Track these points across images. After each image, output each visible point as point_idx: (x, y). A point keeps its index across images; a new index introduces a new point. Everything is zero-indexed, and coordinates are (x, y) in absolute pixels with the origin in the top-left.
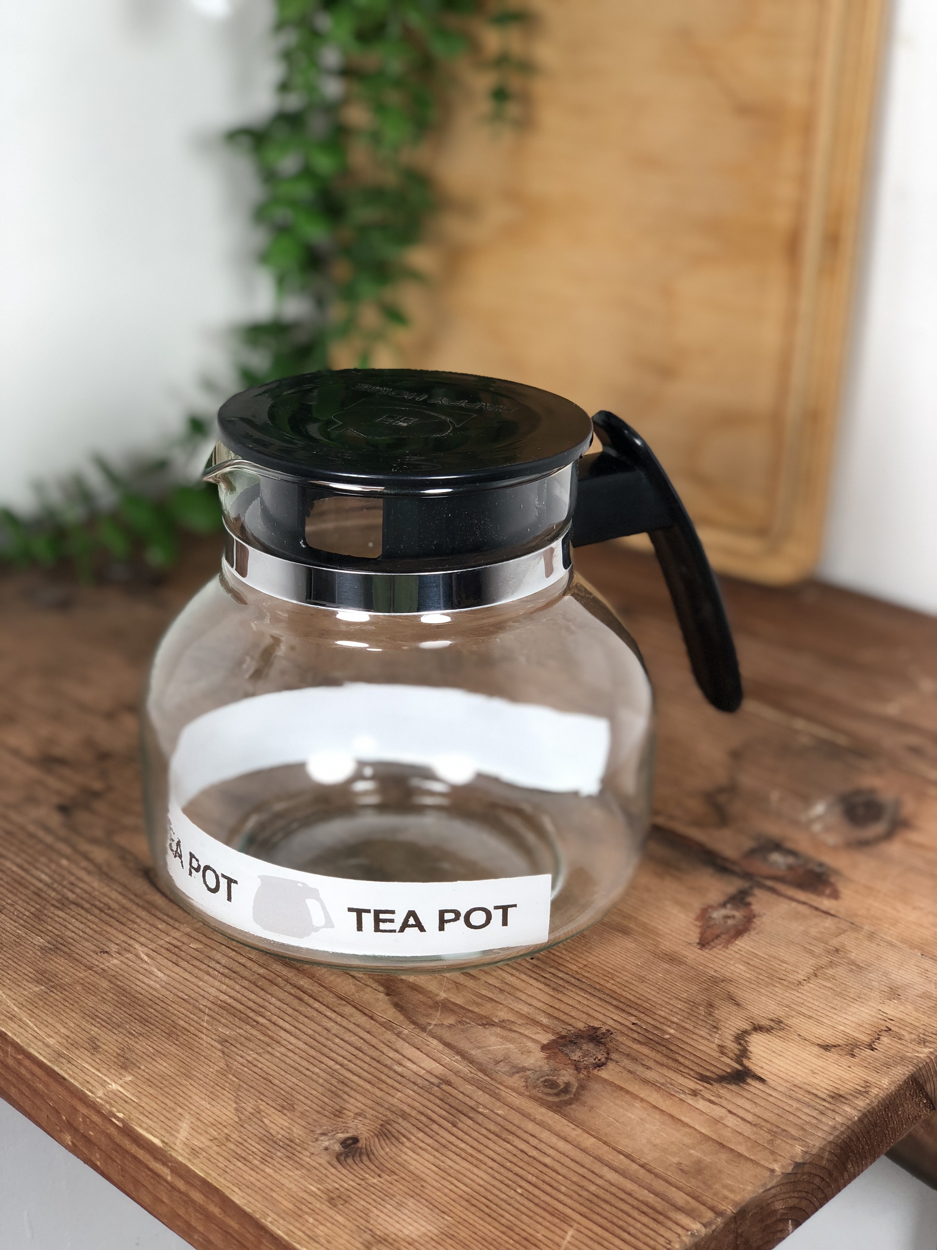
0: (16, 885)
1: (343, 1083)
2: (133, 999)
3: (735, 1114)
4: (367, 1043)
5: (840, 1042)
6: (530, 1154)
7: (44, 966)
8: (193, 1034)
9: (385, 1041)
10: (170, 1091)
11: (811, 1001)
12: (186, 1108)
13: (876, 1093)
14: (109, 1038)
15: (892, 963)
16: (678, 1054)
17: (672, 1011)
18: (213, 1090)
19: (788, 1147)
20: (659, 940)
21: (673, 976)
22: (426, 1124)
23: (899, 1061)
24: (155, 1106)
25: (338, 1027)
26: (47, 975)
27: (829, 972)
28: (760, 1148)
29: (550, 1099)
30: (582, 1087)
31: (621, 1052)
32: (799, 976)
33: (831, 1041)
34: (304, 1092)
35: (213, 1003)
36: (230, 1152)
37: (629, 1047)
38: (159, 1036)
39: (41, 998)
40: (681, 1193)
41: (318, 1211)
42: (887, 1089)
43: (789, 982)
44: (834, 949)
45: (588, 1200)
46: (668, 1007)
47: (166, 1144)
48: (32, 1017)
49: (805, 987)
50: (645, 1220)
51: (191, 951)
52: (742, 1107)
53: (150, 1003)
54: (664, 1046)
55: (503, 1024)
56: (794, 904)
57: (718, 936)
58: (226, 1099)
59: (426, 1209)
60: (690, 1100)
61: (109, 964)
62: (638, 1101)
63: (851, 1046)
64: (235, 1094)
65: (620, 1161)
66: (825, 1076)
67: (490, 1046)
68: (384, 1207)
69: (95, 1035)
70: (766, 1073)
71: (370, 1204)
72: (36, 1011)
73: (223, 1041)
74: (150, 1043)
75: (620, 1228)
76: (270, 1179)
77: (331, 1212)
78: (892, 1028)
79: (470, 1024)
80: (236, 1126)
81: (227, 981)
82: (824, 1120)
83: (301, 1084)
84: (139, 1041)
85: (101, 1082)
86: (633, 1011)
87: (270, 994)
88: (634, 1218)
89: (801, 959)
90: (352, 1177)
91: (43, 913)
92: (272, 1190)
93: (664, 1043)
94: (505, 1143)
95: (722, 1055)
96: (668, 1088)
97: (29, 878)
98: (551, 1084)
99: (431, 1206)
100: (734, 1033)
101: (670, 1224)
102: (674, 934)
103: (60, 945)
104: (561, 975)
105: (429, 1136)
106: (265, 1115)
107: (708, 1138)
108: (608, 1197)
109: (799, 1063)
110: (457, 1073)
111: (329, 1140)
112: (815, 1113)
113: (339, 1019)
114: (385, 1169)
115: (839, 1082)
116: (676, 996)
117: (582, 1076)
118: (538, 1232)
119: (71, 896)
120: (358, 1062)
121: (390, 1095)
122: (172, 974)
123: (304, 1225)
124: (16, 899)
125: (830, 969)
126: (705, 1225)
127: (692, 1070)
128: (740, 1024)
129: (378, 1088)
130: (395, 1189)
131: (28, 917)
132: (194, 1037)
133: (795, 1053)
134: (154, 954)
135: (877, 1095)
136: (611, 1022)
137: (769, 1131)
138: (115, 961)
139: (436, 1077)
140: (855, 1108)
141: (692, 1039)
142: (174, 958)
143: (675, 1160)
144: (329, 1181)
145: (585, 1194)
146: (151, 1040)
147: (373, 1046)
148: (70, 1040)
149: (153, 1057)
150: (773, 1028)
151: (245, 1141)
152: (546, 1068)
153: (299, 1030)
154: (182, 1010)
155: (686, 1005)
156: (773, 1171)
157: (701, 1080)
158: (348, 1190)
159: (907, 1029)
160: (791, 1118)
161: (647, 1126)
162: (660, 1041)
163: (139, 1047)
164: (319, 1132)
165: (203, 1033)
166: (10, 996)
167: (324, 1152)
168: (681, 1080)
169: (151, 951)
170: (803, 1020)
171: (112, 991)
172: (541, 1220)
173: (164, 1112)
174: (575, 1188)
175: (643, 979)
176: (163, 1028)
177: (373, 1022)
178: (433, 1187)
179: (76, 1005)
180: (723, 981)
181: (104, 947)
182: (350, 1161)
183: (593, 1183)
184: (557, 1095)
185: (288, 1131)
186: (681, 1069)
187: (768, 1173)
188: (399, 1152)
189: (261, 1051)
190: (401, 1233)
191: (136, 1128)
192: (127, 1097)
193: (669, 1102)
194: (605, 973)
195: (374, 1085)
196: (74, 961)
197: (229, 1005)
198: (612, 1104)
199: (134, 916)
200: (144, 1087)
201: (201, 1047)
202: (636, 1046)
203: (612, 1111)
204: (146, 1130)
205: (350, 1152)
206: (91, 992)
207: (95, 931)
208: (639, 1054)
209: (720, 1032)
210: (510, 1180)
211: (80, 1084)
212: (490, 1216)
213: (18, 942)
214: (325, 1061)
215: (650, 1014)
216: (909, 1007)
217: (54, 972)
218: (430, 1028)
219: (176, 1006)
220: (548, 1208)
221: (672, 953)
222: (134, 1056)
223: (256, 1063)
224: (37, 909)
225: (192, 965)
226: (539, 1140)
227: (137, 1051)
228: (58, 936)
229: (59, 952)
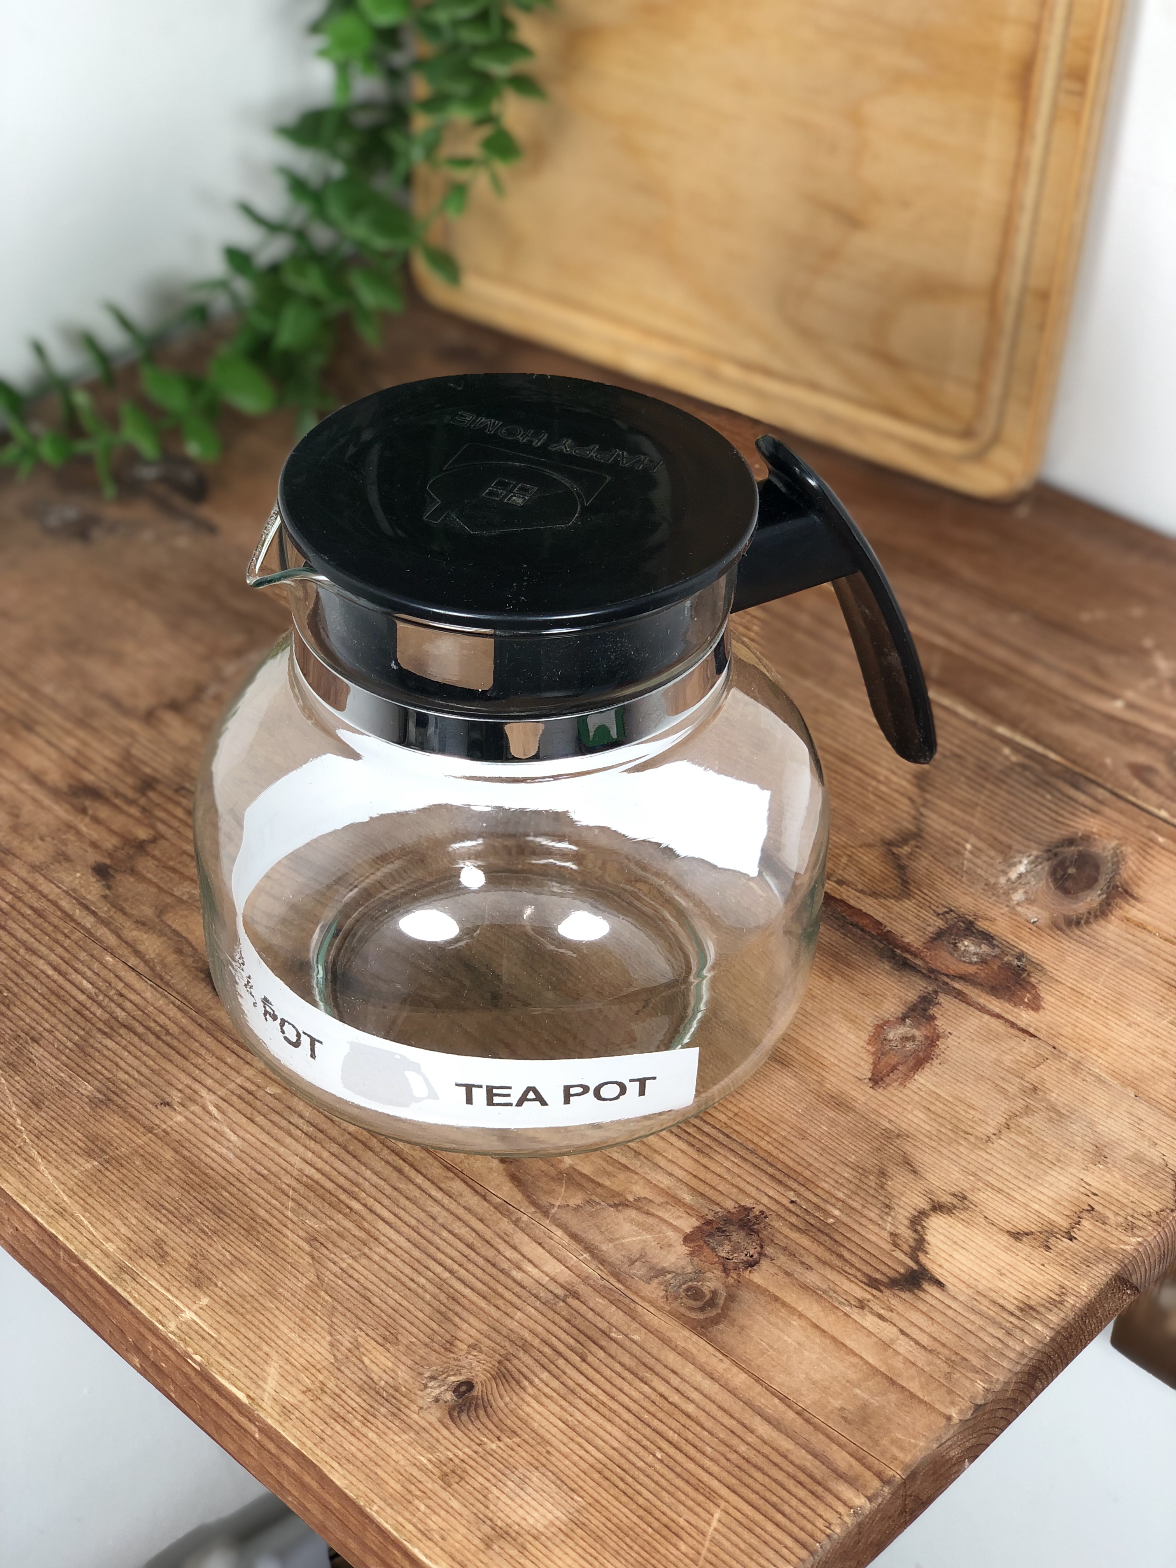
0: (53, 999)
1: (453, 1299)
2: (204, 1177)
3: (906, 1335)
4: (480, 1236)
5: (1034, 1228)
6: (671, 1400)
7: (95, 1129)
8: (276, 1230)
9: (502, 1234)
10: (253, 1320)
11: (1002, 1166)
12: (273, 1344)
13: (1072, 1302)
14: (178, 1240)
15: (1100, 1109)
16: (844, 1246)
17: (837, 1182)
18: (303, 1315)
19: (967, 1383)
20: (824, 1073)
21: (840, 1130)
22: (551, 1357)
23: (1101, 1257)
24: (238, 1343)
25: (445, 1213)
26: (99, 1143)
27: (1025, 1122)
28: (935, 1385)
29: (693, 1315)
30: (731, 1298)
31: (776, 1244)
32: (989, 1128)
33: (1023, 1226)
34: (408, 1315)
35: (297, 1180)
36: (326, 1409)
37: (786, 1237)
38: (237, 1235)
39: (95, 1179)
40: (844, 1454)
41: (430, 1494)
42: (1086, 1297)
43: (977, 1137)
44: (1031, 1087)
45: (737, 1466)
46: (833, 1176)
47: (252, 1399)
48: (86, 1210)
49: (995, 1146)
50: (802, 1493)
51: (269, 1099)
52: (916, 1325)
53: (224, 1183)
54: (827, 1235)
55: (639, 1205)
56: (987, 1017)
57: (894, 1068)
58: (319, 1329)
59: (553, 1486)
60: (855, 1314)
61: (171, 1123)
62: (796, 1317)
63: (1047, 1234)
64: (329, 1321)
65: (773, 1406)
66: (1015, 1278)
67: (623, 1238)
68: (504, 1484)
69: (162, 1236)
70: (946, 1274)
71: (488, 1480)
72: (90, 1200)
73: (312, 1239)
74: (226, 1246)
75: (774, 1506)
76: (373, 1448)
77: (444, 1495)
78: (1096, 1207)
79: (600, 1204)
80: (331, 1368)
81: (312, 1144)
82: (1010, 1343)
83: (405, 1303)
84: (213, 1243)
85: (173, 1308)
86: (790, 1183)
87: (364, 1164)
88: (789, 1492)
89: (992, 1103)
90: (467, 1441)
91: (88, 1043)
92: (376, 1464)
93: (827, 1231)
94: (642, 1385)
95: (894, 1248)
96: (831, 1297)
97: (68, 986)
98: (695, 1293)
99: (558, 1482)
100: (909, 1215)
101: (830, 1498)
102: (841, 1065)
103: (112, 1095)
104: (707, 1129)
105: (554, 1376)
106: (365, 1352)
107: (876, 1371)
108: (760, 1461)
109: (984, 1259)
110: (585, 1280)
111: (439, 1386)
112: (1000, 1334)
113: (446, 1201)
114: (505, 1428)
115: (1030, 1287)
116: (843, 1160)
117: (730, 1280)
118: (680, 1516)
119: (121, 1014)
120: (470, 1267)
121: (508, 1315)
122: (248, 1136)
123: (414, 1515)
124: (54, 1021)
125: (1026, 1118)
126: (870, 1499)
127: (859, 1270)
128: (917, 1202)
129: (494, 1306)
130: (517, 1457)
131: (70, 1050)
132: (278, 1234)
133: (981, 1244)
134: (224, 1105)
135: (1074, 1306)
136: (765, 1200)
137: (947, 1360)
138: (179, 1118)
139: (562, 1286)
140: (1047, 1326)
141: (861, 1224)
142: (248, 1110)
143: (837, 1403)
144: (442, 1449)
145: (733, 1457)
146: (228, 1241)
147: (488, 1242)
148: (132, 1245)
149: (231, 1266)
150: (955, 1207)
151: (344, 1392)
152: (690, 1269)
153: (400, 1219)
154: (261, 1192)
155: (855, 1173)
156: (949, 1418)
157: (869, 1286)
158: (463, 1461)
159: (1113, 1208)
160: (973, 1340)
161: (806, 1353)
162: (822, 1228)
163: (213, 1252)
164: (427, 1375)
165: (288, 1228)
166: (57, 1179)
167: (434, 1405)
168: (846, 1285)
169: (221, 1100)
170: (990, 1195)
171: (178, 1165)
172: (683, 1498)
173: (248, 1351)
174: (723, 1448)
175: (804, 1134)
176: (241, 1221)
177: (486, 1204)
178: (560, 1452)
179: (136, 1189)
180: (898, 1136)
181: (166, 1096)
182: (464, 1417)
183: (742, 1440)
184: (702, 1309)
185: (393, 1375)
186: (847, 1269)
187: (944, 1421)
188: (520, 1403)
189: (356, 1253)
190: (525, 1522)
191: (216, 1376)
192: (204, 1330)
193: (832, 1318)
194: (760, 1126)
195: (489, 1301)
196: (131, 1120)
197: (317, 1183)
198: (765, 1322)
199: (197, 1044)
200: (222, 1313)
201: (287, 1250)
202: (794, 1235)
203: (766, 1332)
204: (228, 1379)
205: (465, 1405)
206: (153, 1167)
207: (152, 1070)
208: (798, 1247)
209: (892, 1214)
210: (648, 1439)
211: (149, 1313)
212: (625, 1493)
213: (62, 1092)
214: (431, 1266)
215: (811, 1187)
216: (1117, 1176)
217: (108, 1138)
218: (553, 1211)
219: (254, 1187)
220: (693, 1481)
221: (839, 1093)
222: (209, 1267)
223: (351, 1271)
224: (80, 1037)
225: (270, 1121)
226: (681, 1378)
227: (212, 1259)
228: (108, 1079)
229: (111, 1105)
